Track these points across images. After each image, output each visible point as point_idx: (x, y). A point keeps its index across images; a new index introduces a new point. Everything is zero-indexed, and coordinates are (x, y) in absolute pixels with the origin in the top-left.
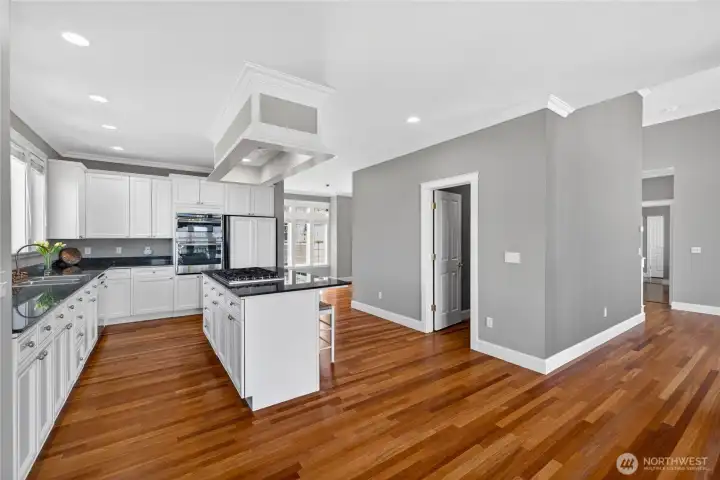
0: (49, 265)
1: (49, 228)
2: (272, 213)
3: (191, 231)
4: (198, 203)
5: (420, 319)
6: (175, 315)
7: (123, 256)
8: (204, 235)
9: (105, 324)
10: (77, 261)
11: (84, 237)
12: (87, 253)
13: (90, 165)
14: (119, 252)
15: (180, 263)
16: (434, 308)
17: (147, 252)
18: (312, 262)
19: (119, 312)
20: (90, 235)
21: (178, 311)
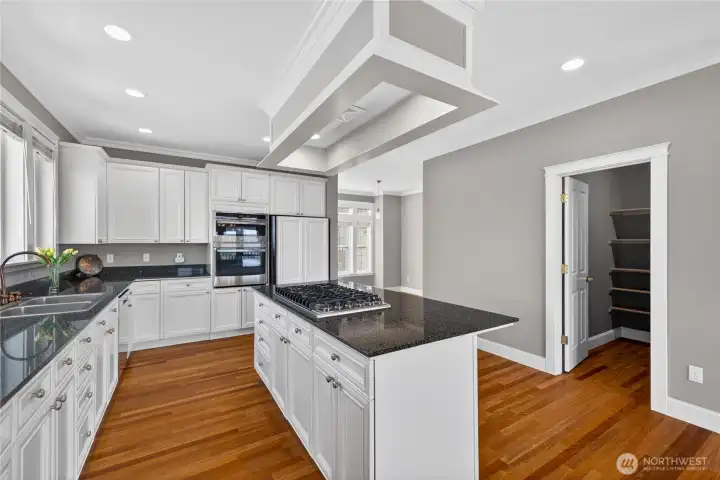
0: (56, 280)
1: (61, 230)
2: (322, 212)
3: (240, 235)
4: (240, 200)
5: (544, 355)
6: (212, 338)
7: (151, 265)
8: (256, 239)
9: (129, 350)
10: (96, 271)
11: (104, 242)
12: (110, 261)
13: (113, 153)
14: (146, 260)
15: (219, 273)
16: (564, 341)
17: (179, 259)
18: (355, 269)
19: (145, 335)
20: (113, 239)
21: (217, 333)
